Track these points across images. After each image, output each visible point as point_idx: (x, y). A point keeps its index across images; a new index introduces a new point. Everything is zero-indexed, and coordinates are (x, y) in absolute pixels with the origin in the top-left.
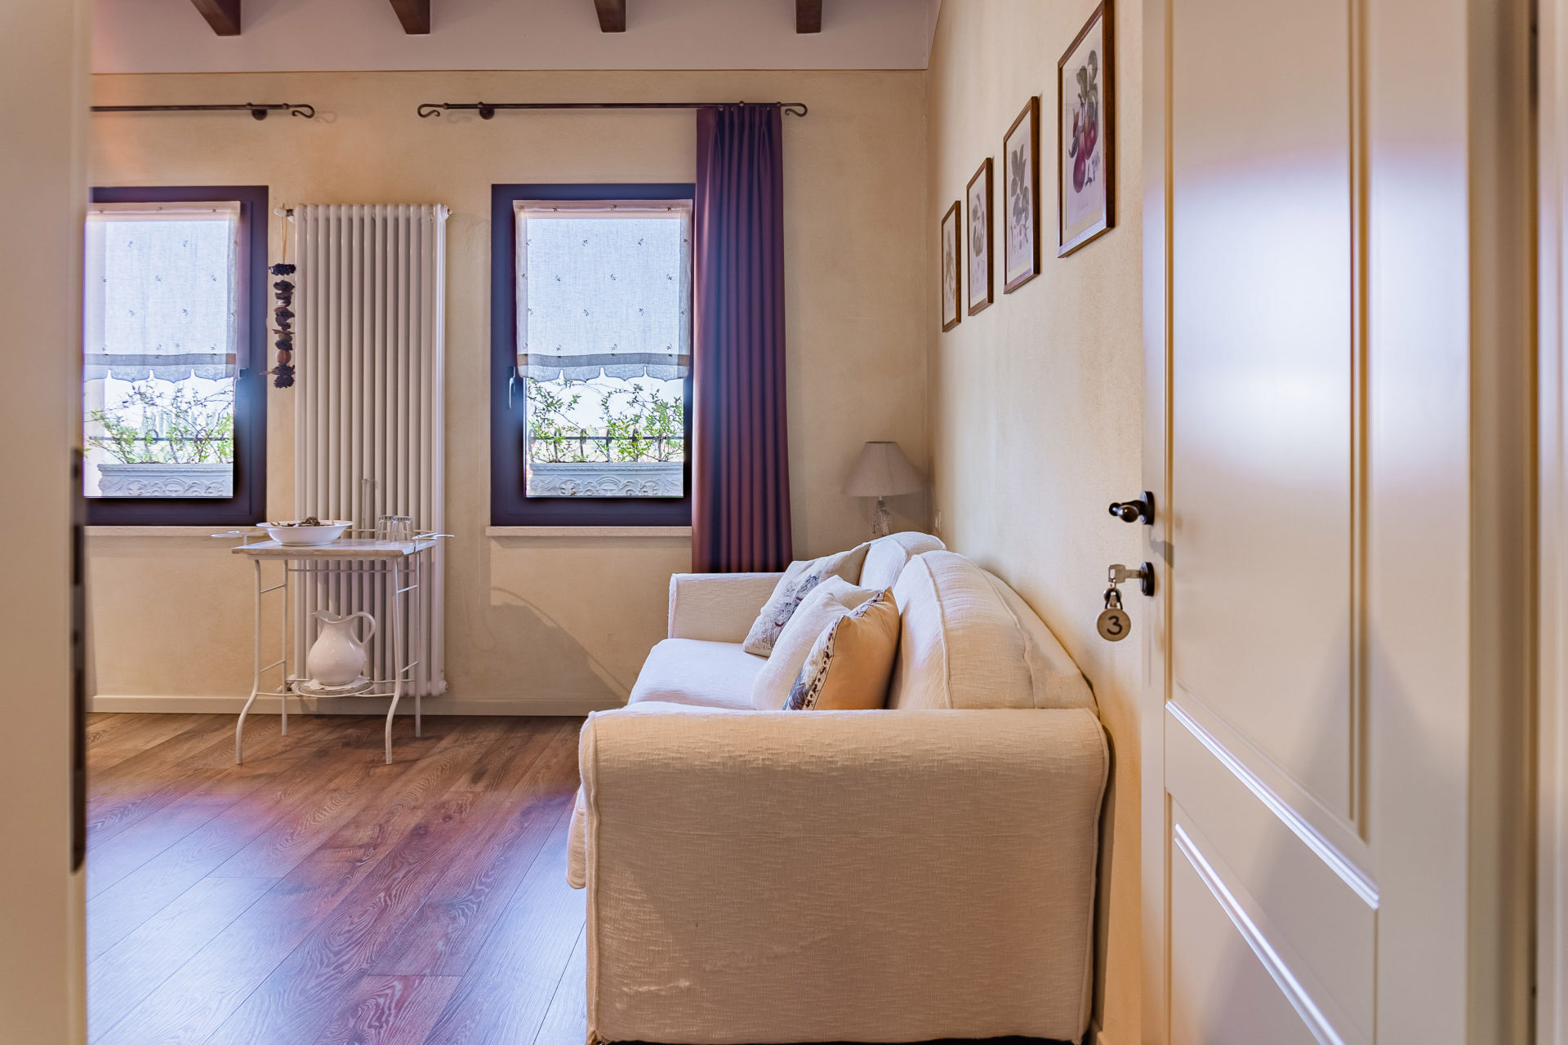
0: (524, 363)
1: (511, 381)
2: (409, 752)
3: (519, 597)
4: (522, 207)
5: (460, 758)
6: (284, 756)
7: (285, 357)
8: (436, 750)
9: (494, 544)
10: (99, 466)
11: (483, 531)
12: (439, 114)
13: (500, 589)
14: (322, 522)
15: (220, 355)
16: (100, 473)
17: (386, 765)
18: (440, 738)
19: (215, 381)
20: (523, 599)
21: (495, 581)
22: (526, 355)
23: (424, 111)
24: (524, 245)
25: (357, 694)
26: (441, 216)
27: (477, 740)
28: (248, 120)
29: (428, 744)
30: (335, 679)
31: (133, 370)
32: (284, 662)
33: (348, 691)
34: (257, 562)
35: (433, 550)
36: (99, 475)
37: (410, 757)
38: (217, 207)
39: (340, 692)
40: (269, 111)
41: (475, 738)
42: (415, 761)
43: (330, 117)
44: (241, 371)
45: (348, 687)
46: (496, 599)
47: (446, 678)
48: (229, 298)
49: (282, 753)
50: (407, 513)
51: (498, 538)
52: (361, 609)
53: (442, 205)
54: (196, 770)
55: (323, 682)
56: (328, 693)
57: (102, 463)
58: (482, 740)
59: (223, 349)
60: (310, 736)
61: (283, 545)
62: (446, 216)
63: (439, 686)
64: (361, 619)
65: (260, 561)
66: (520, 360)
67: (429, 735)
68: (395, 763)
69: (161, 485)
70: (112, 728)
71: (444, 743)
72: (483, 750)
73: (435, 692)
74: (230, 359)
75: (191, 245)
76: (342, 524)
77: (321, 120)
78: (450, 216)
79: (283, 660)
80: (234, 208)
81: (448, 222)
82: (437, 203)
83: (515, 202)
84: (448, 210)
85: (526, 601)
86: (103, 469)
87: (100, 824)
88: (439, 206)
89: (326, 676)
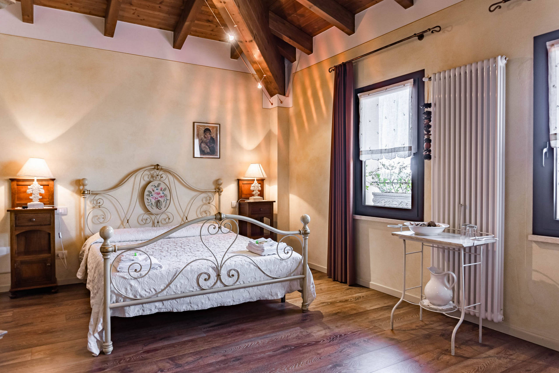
0: (554, 139)
1: (545, 150)
2: (467, 351)
3: (551, 279)
4: (553, 45)
5: (492, 366)
6: (412, 332)
7: (429, 146)
8: (484, 355)
9: (534, 245)
10: (372, 193)
11: (527, 237)
12: (500, 7)
13: (537, 271)
14: (437, 224)
15: (406, 147)
16: (373, 196)
17: (451, 355)
18: (491, 348)
19: (405, 158)
20: (552, 280)
21: (534, 267)
22: (556, 134)
23: (492, 9)
24: (554, 67)
25: (444, 313)
26: (501, 63)
27: (511, 357)
28: (417, 42)
29: (483, 348)
30: (435, 302)
31: (378, 156)
32: (421, 287)
33: (440, 310)
34: (404, 240)
35: (495, 244)
36: (372, 197)
37: (466, 355)
38: (405, 84)
39: (436, 310)
40: (425, 34)
41: (511, 355)
42: (468, 358)
43: (449, 29)
44: (414, 153)
45: (440, 308)
46: (535, 277)
47: (505, 314)
48: (409, 122)
49: (413, 330)
50: (476, 224)
51: (536, 242)
52: (449, 270)
53: (502, 57)
54: (375, 326)
55: (431, 302)
56: (430, 308)
57: (374, 192)
58: (515, 358)
59: (407, 145)
60: (431, 324)
61: (415, 234)
62: (505, 62)
63: (498, 317)
64: (449, 275)
65: (406, 240)
66: (552, 137)
67: (487, 343)
68: (457, 356)
69: (391, 202)
70: (366, 296)
71: (491, 352)
72: (510, 366)
73: (495, 320)
74: (410, 148)
75: (396, 102)
76: (444, 226)
77: (446, 31)
78: (507, 61)
79: (421, 286)
80: (411, 82)
81: (507, 65)
82: (498, 56)
83: (548, 43)
84: (505, 58)
85: (555, 282)
86: (374, 194)
87: (322, 341)
88: (500, 57)
89: (433, 299)
